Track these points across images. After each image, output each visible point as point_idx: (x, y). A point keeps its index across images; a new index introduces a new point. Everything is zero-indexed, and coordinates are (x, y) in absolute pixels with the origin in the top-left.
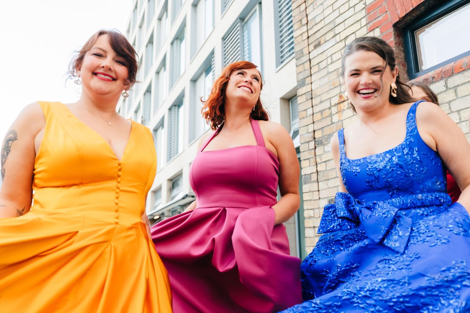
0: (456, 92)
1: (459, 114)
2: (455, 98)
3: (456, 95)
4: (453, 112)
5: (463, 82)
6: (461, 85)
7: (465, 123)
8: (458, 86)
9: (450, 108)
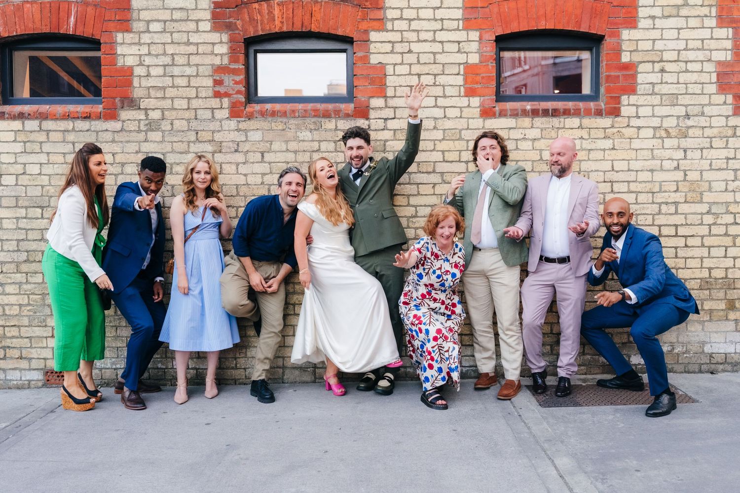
0: (48, 135)
1: (48, 156)
2: (47, 140)
3: (48, 138)
4: (43, 152)
5: (55, 129)
6: (53, 131)
7: (52, 165)
8: (50, 130)
9: (41, 148)
